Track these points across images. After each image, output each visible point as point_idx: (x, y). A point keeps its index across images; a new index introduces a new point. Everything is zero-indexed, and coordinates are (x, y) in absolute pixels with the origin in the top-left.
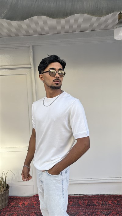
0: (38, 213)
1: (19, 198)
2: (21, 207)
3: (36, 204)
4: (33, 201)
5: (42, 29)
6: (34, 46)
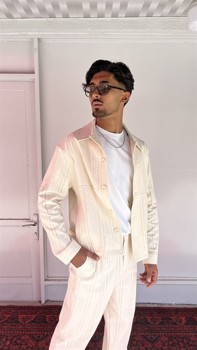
5: (56, 6)
6: (41, 38)
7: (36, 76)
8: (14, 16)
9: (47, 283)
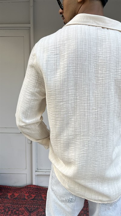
0: (29, 207)
1: (8, 188)
2: (9, 199)
3: (27, 196)
4: (25, 192)
7: (31, 25)
9: (37, 173)
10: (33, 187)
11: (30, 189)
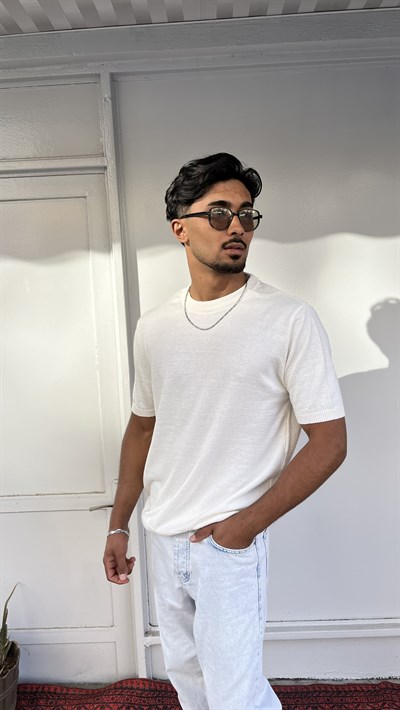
6: (118, 74)
7: (109, 161)
8: (56, 23)
9: (150, 640)
10: (141, 686)
11: (131, 696)
